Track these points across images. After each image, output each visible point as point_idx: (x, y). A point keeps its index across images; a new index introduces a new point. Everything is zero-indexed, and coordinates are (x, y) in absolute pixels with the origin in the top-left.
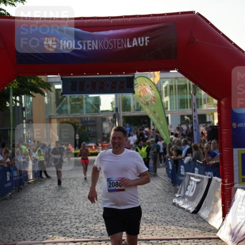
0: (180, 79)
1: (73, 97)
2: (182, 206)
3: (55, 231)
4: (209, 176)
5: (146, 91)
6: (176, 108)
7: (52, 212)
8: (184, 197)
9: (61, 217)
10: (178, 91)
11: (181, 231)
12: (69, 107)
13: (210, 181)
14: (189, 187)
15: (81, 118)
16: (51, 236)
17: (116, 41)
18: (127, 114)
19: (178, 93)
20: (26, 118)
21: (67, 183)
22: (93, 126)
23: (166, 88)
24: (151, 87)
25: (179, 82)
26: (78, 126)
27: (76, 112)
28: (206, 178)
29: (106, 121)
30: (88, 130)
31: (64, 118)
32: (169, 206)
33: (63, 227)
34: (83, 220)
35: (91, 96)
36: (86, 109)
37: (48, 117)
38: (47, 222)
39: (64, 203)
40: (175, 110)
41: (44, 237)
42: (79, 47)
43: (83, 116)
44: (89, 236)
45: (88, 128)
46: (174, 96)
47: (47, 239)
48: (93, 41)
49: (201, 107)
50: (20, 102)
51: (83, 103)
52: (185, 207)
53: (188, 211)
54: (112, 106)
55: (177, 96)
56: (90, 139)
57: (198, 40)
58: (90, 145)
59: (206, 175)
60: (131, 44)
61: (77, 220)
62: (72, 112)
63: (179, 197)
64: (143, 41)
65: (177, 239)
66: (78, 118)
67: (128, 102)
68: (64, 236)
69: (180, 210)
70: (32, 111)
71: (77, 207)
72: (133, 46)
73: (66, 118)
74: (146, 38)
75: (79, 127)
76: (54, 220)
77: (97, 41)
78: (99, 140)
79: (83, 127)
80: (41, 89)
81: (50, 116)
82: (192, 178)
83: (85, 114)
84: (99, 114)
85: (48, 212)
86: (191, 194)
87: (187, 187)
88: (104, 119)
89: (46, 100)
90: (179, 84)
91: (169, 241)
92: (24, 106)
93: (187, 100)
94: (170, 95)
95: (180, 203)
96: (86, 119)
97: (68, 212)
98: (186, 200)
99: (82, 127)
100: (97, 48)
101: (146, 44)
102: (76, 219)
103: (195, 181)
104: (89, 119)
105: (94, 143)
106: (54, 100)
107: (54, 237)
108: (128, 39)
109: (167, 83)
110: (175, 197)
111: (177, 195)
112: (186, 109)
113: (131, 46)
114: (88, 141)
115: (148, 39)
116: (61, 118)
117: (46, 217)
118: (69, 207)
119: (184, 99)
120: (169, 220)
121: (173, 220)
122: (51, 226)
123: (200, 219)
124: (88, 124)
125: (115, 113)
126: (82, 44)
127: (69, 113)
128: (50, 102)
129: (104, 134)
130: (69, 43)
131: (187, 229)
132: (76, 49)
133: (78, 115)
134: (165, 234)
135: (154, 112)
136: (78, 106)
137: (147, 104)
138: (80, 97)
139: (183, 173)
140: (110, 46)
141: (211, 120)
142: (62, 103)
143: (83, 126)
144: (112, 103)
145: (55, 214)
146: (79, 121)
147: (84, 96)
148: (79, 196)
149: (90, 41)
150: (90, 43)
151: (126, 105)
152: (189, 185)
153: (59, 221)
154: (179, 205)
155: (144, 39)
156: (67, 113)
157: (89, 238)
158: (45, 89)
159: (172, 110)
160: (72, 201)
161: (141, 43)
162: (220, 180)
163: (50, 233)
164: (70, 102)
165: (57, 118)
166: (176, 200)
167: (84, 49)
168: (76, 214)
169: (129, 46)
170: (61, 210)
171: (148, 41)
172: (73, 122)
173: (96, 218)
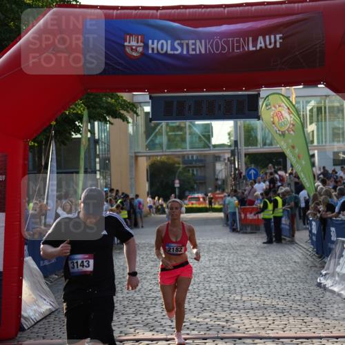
1: (171, 125)
2: (331, 288)
3: (138, 323)
5: (282, 115)
7: (135, 295)
8: (334, 274)
9: (148, 303)
10: (330, 116)
11: (328, 326)
12: (164, 140)
14: (342, 259)
15: (183, 156)
16: (133, 330)
17: (233, 41)
18: (252, 150)
19: (330, 119)
20: (101, 156)
22: (200, 167)
23: (311, 110)
24: (288, 109)
26: (179, 167)
27: (176, 146)
29: (220, 161)
30: (193, 174)
31: (157, 156)
32: (312, 288)
33: (150, 317)
35: (198, 122)
36: (191, 143)
37: (134, 155)
38: (127, 309)
41: (121, 332)
42: (177, 50)
43: (185, 153)
44: (188, 332)
45: (193, 171)
47: (126, 334)
48: (198, 42)
50: (92, 132)
51: (185, 133)
52: (336, 289)
53: (340, 295)
54: (229, 138)
55: (328, 123)
56: (195, 187)
58: (196, 195)
60: (255, 45)
62: (169, 147)
63: (326, 274)
64: (273, 41)
65: (321, 338)
66: (178, 156)
67: (252, 133)
68: (151, 331)
69: (328, 294)
70: (109, 146)
72: (258, 48)
73: (161, 156)
74: (278, 36)
75: (180, 169)
76: (137, 307)
77: (203, 41)
78: (210, 189)
79: (186, 169)
80: (122, 112)
81: (135, 153)
83: (188, 150)
84: (210, 150)
85: (130, 295)
87: (339, 259)
88: (217, 158)
89: (130, 129)
90: (330, 105)
91: (309, 340)
92: (97, 137)
94: (318, 121)
95: (328, 283)
96: (190, 158)
97: (159, 295)
98: (337, 279)
99: (184, 169)
100: (203, 52)
101: (278, 46)
104: (195, 158)
105: (201, 193)
106: (142, 129)
107: (137, 331)
108: (251, 39)
109: (313, 103)
110: (321, 274)
111: (324, 272)
112: (341, 143)
113: (254, 49)
114: (193, 190)
115: (280, 38)
116: (153, 156)
117: (126, 303)
119: (339, 128)
120: (309, 309)
121: (317, 309)
122: (133, 315)
124: (194, 164)
125: (233, 148)
126: (181, 45)
127: (165, 148)
128: (136, 131)
129: (217, 179)
130: (162, 44)
131: (337, 322)
132: (172, 52)
133: (178, 151)
134: (303, 329)
135: (293, 147)
136: (178, 138)
137: (283, 134)
138: (183, 125)
139: (334, 238)
140: (223, 48)
142: (153, 134)
143: (186, 167)
144: (229, 134)
145: (140, 298)
146: (180, 160)
147: (188, 123)
149: (193, 41)
150: (193, 44)
151: (250, 137)
152: (342, 256)
153: (145, 308)
154: (327, 286)
155: (275, 38)
156: (162, 148)
157: (188, 334)
158: (128, 112)
159: (320, 144)
161: (270, 44)
163: (131, 326)
164: (167, 133)
165: (146, 156)
166: (322, 279)
167: (185, 52)
169: (251, 48)
170: (148, 293)
171: (281, 41)
172: (171, 161)
173: (201, 305)
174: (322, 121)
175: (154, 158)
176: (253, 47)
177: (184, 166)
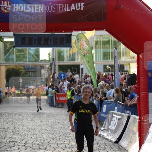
0: (104, 36)
2: (106, 137)
4: (128, 113)
6: (100, 59)
7: (3, 140)
8: (108, 130)
9: (10, 144)
10: (102, 46)
12: (15, 56)
13: (129, 118)
14: (112, 122)
15: (24, 66)
17: (58, 6)
18: (62, 63)
21: (13, 117)
22: (33, 72)
25: (103, 38)
26: (22, 72)
27: (20, 60)
28: (126, 115)
29: (44, 69)
31: (10, 65)
34: (28, 147)
36: (29, 59)
39: (12, 133)
40: (99, 61)
43: (25, 64)
45: (29, 74)
46: (99, 49)
49: (121, 59)
51: (26, 53)
52: (109, 138)
53: (111, 141)
54: (49, 56)
55: (101, 49)
57: (122, 6)
59: (125, 113)
60: (70, 8)
61: (24, 147)
62: (17, 61)
63: (104, 130)
64: (79, 6)
66: (22, 66)
67: (62, 54)
69: (105, 140)
71: (23, 137)
72: (72, 10)
73: (12, 65)
74: (82, 4)
75: (23, 73)
76: (5, 146)
82: (114, 115)
83: (28, 62)
84: (39, 63)
86: (114, 128)
87: (110, 122)
88: (42, 67)
90: (103, 40)
93: (109, 52)
94: (96, 48)
95: (105, 134)
96: (28, 67)
97: (16, 140)
98: (110, 132)
101: (82, 9)
102: (22, 146)
103: (117, 118)
104: (30, 67)
106: (3, 51)
108: (68, 5)
110: (101, 130)
111: (102, 129)
112: (108, 60)
113: (70, 10)
115: (83, 5)
116: (8, 65)
118: (17, 137)
119: (107, 52)
121: (100, 148)
122: (3, 151)
123: (121, 148)
124: (30, 70)
125: (52, 62)
127: (15, 61)
133: (22, 63)
136: (22, 56)
140: (53, 10)
141: (128, 69)
142: (9, 53)
143: (26, 72)
144: (49, 54)
145: (6, 142)
146: (22, 68)
147: (27, 49)
148: (24, 128)
151: (61, 57)
152: (112, 120)
153: (9, 147)
154: (104, 136)
155: (81, 5)
159: (97, 61)
160: (18, 131)
161: (78, 8)
162: (137, 117)
164: (16, 53)
165: (5, 65)
166: (101, 132)
168: (22, 142)
169: (68, 10)
170: (10, 139)
171: (84, 6)
172: (17, 68)
173: (38, 146)
174: (98, 49)
175: (9, 67)
176: (69, 9)
177: (25, 71)
